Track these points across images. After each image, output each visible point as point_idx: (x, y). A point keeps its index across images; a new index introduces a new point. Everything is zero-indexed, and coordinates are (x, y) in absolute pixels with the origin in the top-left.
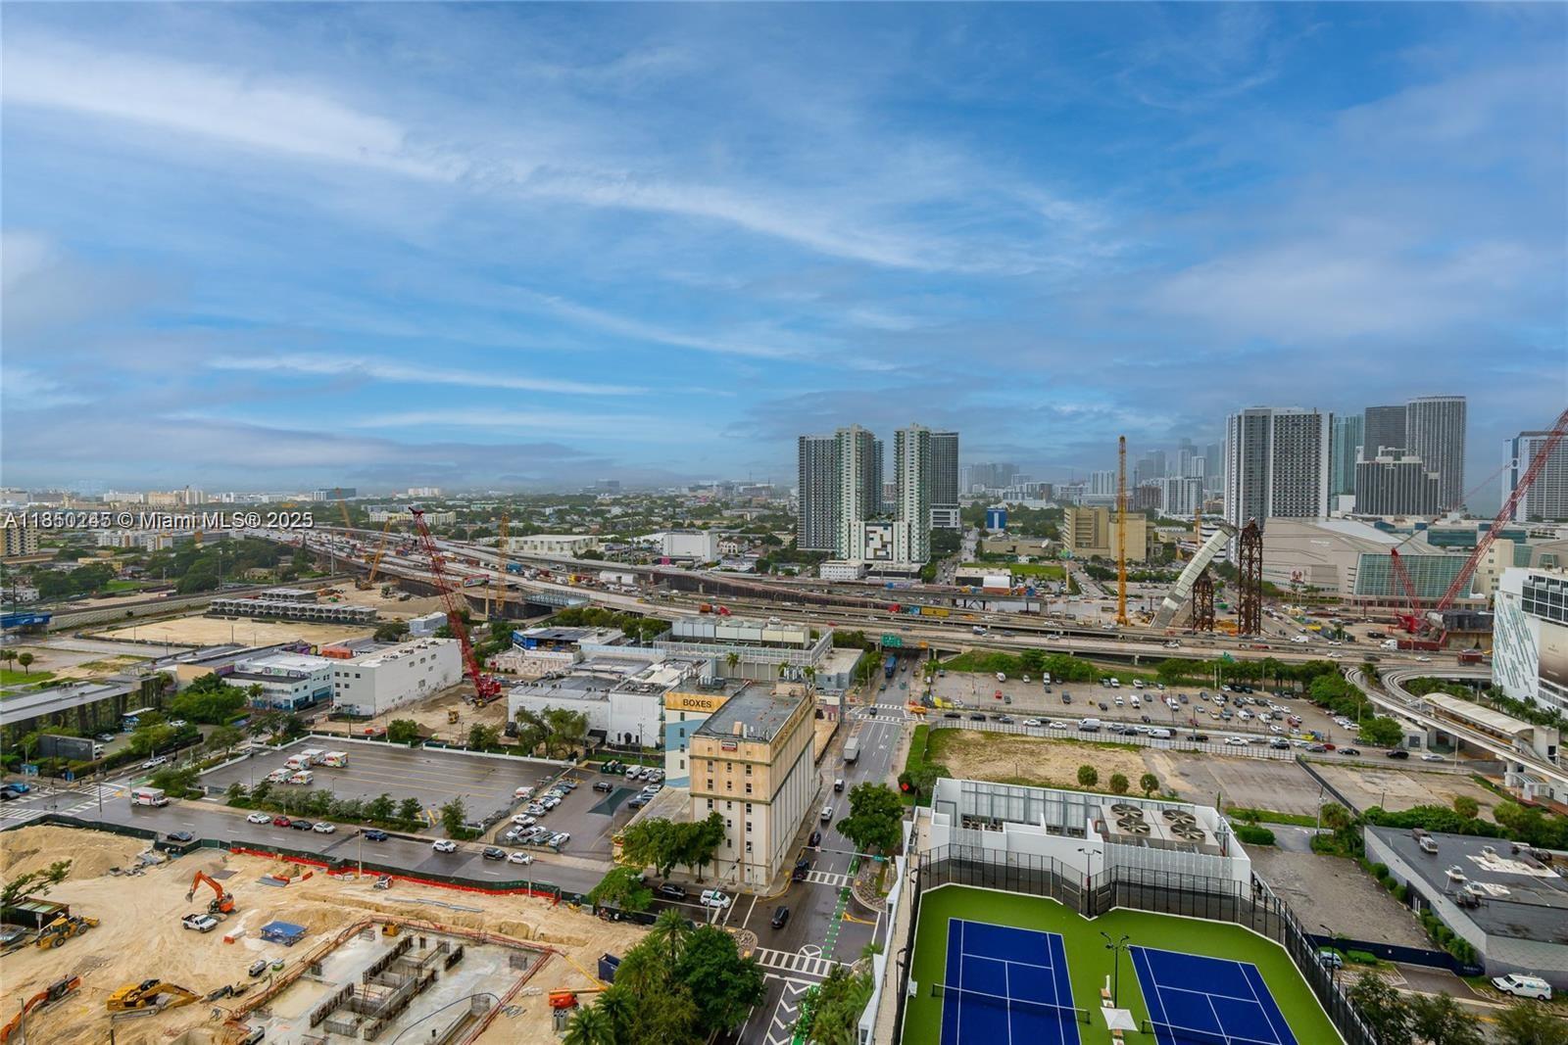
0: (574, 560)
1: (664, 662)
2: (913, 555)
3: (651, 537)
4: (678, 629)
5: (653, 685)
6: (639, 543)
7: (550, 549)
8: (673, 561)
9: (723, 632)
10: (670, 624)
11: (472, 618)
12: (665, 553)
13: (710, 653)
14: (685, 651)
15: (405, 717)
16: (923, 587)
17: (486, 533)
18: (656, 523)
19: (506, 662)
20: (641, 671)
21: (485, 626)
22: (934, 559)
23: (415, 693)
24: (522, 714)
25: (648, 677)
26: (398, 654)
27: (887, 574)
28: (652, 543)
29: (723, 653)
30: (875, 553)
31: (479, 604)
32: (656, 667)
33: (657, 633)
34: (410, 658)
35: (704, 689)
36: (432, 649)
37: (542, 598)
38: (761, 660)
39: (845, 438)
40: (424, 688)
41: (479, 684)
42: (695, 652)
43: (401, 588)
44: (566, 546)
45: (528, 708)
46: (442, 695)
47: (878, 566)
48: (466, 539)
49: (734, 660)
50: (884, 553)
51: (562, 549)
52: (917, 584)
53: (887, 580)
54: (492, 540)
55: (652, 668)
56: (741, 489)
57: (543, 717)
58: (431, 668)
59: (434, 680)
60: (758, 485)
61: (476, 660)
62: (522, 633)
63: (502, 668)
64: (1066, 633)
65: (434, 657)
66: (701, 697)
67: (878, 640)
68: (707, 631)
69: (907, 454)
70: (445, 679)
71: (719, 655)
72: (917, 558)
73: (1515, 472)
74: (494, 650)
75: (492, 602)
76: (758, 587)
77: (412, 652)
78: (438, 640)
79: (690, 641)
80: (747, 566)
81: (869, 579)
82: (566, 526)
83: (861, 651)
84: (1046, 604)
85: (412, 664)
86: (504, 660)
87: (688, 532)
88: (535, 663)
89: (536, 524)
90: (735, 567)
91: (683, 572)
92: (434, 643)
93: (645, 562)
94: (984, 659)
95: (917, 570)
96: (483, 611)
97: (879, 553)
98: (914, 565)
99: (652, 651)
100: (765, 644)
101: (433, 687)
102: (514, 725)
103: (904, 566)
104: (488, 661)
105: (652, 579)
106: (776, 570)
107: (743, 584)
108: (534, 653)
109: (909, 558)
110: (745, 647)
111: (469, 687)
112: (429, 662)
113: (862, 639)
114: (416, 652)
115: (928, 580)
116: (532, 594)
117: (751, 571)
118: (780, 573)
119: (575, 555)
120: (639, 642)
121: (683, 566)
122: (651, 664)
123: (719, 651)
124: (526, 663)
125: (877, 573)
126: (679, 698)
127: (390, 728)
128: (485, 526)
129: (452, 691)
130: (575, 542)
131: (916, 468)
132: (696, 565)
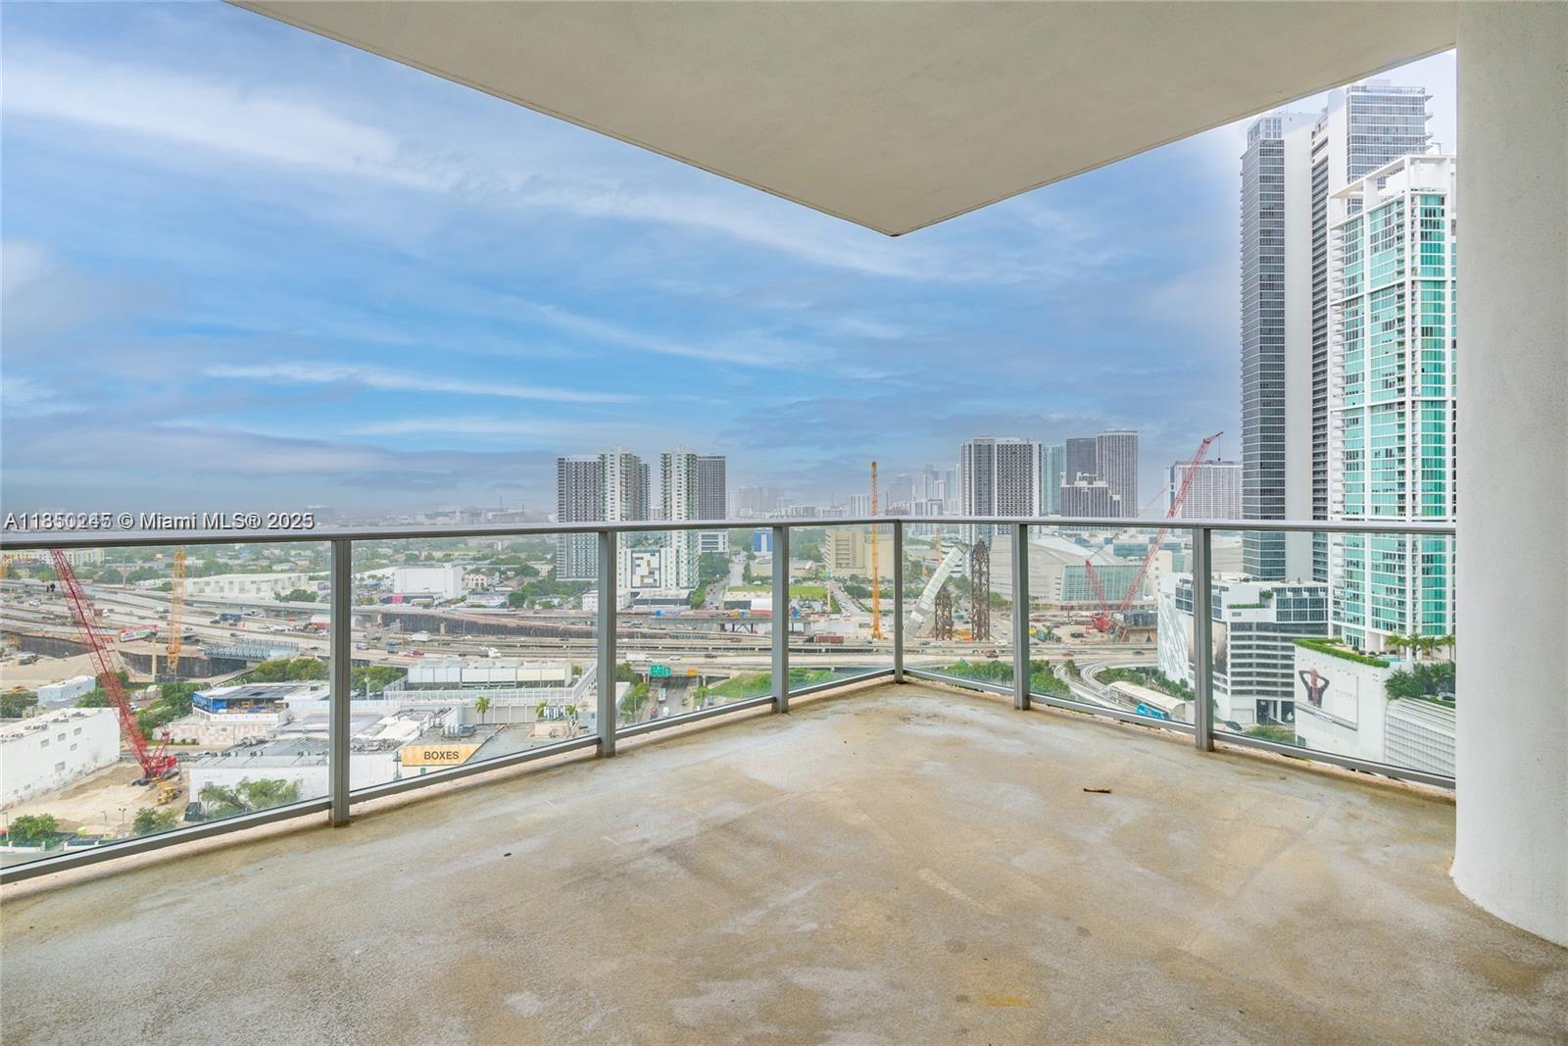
0: (277, 603)
1: (399, 714)
2: (681, 582)
3: (379, 573)
4: (414, 676)
5: (385, 741)
6: (362, 579)
7: (242, 590)
8: (406, 599)
9: (470, 676)
10: (404, 672)
11: (132, 680)
12: (397, 590)
13: (455, 700)
14: (422, 700)
15: (36, 811)
16: (691, 613)
17: (151, 574)
18: (385, 557)
19: (183, 731)
20: (370, 727)
21: (152, 689)
22: (703, 584)
23: (51, 780)
24: (209, 792)
25: (379, 732)
26: (23, 731)
27: (654, 602)
28: (380, 579)
29: (471, 698)
30: (642, 581)
31: (142, 662)
32: (387, 720)
33: (388, 682)
34: (43, 735)
35: (452, 738)
36: (75, 723)
37: (233, 651)
38: (515, 702)
39: (608, 460)
40: (63, 773)
41: (145, 761)
42: (438, 699)
43: (21, 648)
44: (264, 586)
45: (217, 783)
46: (92, 778)
47: (645, 594)
48: (120, 582)
49: (483, 706)
50: (651, 580)
51: (258, 590)
52: (686, 611)
53: (655, 608)
54: (159, 582)
55: (382, 722)
56: (490, 515)
57: (238, 791)
58: (74, 747)
59: (77, 761)
60: (510, 511)
61: (139, 732)
62: (205, 694)
63: (178, 739)
64: (827, 651)
65: (78, 731)
66: (446, 747)
67: (645, 671)
68: (453, 676)
69: (675, 477)
70: (95, 759)
71: (466, 701)
72: (686, 584)
73: (1173, 494)
74: (165, 718)
75: (161, 660)
76: (512, 623)
77: (45, 728)
78: (83, 710)
79: (431, 689)
80: (498, 600)
81: (636, 609)
82: (265, 563)
83: (628, 683)
84: (809, 623)
85: (45, 743)
86: (179, 729)
87: (425, 566)
88: (224, 730)
89: (221, 561)
90: (484, 602)
91: (420, 610)
92: (78, 715)
93: (371, 601)
94: (751, 680)
95: (685, 596)
96: (148, 670)
97: (646, 581)
98: (683, 591)
99: (383, 702)
100: (520, 684)
101: (77, 770)
102: (197, 806)
103: (673, 593)
104: (158, 733)
105: (380, 621)
106: (533, 603)
107: (493, 621)
108: (223, 717)
109: (678, 584)
110: (498, 690)
111: (129, 765)
112: (70, 739)
113: (629, 670)
114: (51, 727)
115: (697, 606)
116: (218, 646)
117: (503, 606)
118: (537, 607)
119: (278, 597)
120: (365, 694)
121: (419, 604)
122: (382, 717)
123: (467, 697)
124: (212, 730)
125: (644, 602)
126: (420, 751)
127: (11, 828)
128: (147, 565)
129: (105, 772)
130: (276, 581)
131: (683, 492)
132: (436, 602)
